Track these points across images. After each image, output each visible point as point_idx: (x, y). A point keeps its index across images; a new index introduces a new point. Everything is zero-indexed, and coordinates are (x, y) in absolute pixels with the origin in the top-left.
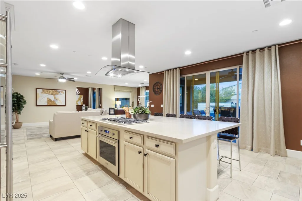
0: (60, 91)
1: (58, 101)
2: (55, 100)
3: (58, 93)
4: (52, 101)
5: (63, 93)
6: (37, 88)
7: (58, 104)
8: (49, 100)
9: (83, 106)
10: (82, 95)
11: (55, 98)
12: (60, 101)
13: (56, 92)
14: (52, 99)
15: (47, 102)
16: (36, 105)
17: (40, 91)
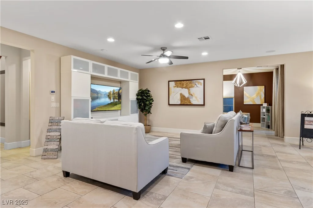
0: (196, 82)
1: (194, 98)
2: (190, 96)
3: (193, 85)
4: (186, 98)
5: (201, 85)
6: (169, 81)
7: (194, 103)
8: (182, 96)
9: (263, 106)
10: (264, 87)
11: (189, 93)
12: (196, 97)
13: (190, 83)
14: (187, 95)
15: (180, 99)
16: (169, 104)
17: (172, 84)
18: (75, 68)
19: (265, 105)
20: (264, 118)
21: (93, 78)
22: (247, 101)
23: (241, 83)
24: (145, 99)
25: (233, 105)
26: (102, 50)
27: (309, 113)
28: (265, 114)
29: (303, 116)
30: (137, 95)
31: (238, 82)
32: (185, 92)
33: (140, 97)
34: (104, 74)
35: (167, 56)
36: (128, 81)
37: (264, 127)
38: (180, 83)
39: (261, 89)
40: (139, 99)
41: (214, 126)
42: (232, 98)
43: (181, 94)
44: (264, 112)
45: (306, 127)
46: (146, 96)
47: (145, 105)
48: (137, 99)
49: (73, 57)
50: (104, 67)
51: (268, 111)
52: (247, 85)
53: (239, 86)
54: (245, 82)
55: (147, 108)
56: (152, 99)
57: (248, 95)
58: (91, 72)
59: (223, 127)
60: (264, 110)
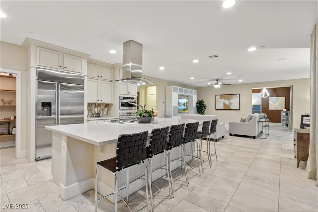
0: (234, 96)
1: (232, 105)
2: (230, 104)
3: (232, 98)
5: (237, 97)
6: (216, 95)
7: (232, 108)
8: (225, 105)
9: (284, 111)
10: (284, 97)
11: (229, 102)
12: (234, 105)
13: (230, 96)
14: (228, 104)
15: (223, 106)
16: (216, 109)
17: (218, 97)
18: (173, 91)
19: (285, 110)
20: (284, 119)
21: (179, 95)
22: (271, 107)
23: (266, 95)
24: (202, 106)
25: (260, 110)
26: (184, 81)
27: (306, 115)
28: (285, 116)
29: (303, 116)
30: (197, 104)
31: (263, 95)
32: (227, 102)
33: (198, 105)
34: (183, 93)
35: (219, 84)
36: (193, 96)
37: (284, 125)
38: (223, 96)
39: (282, 99)
40: (198, 106)
41: (246, 119)
42: (260, 105)
43: (224, 103)
44: (284, 115)
45: (304, 122)
46: (202, 104)
47: (201, 110)
48: (197, 106)
49: (173, 86)
50: (183, 89)
51: (287, 114)
52: (271, 96)
53: (264, 97)
54: (268, 94)
55: (203, 111)
56: (206, 106)
57: (272, 103)
58: (179, 93)
59: (250, 119)
60: (284, 114)
